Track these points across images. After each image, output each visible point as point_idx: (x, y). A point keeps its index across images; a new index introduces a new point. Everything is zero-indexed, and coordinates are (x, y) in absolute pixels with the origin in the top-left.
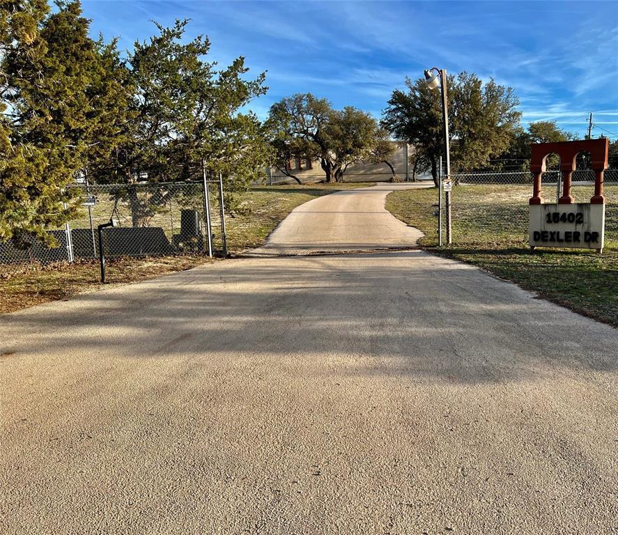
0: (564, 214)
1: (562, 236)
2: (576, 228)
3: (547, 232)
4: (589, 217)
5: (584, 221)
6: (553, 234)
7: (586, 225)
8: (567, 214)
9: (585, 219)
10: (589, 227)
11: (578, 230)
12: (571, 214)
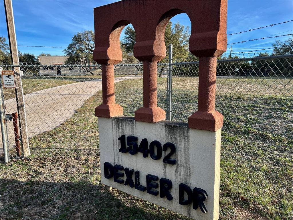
0: (145, 141)
1: (143, 182)
2: (165, 173)
3: (122, 168)
4: (187, 154)
5: (179, 163)
6: (129, 172)
7: (182, 170)
8: (149, 142)
9: (180, 156)
10: (188, 176)
11: (168, 177)
12: (156, 143)
